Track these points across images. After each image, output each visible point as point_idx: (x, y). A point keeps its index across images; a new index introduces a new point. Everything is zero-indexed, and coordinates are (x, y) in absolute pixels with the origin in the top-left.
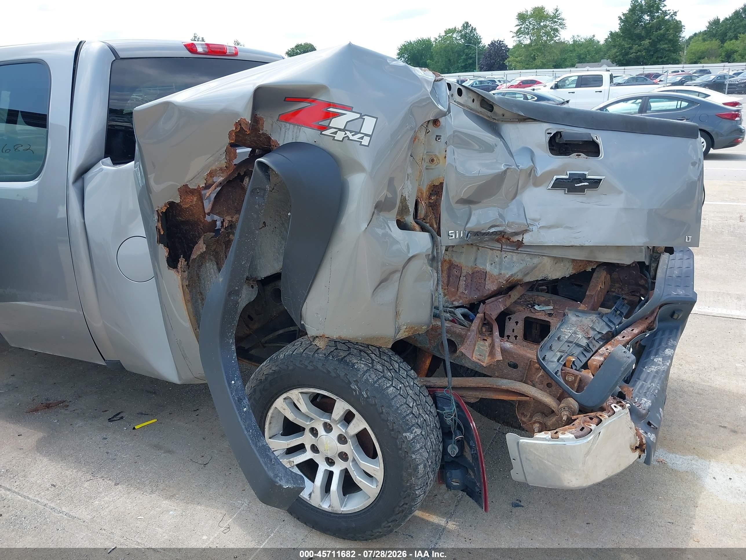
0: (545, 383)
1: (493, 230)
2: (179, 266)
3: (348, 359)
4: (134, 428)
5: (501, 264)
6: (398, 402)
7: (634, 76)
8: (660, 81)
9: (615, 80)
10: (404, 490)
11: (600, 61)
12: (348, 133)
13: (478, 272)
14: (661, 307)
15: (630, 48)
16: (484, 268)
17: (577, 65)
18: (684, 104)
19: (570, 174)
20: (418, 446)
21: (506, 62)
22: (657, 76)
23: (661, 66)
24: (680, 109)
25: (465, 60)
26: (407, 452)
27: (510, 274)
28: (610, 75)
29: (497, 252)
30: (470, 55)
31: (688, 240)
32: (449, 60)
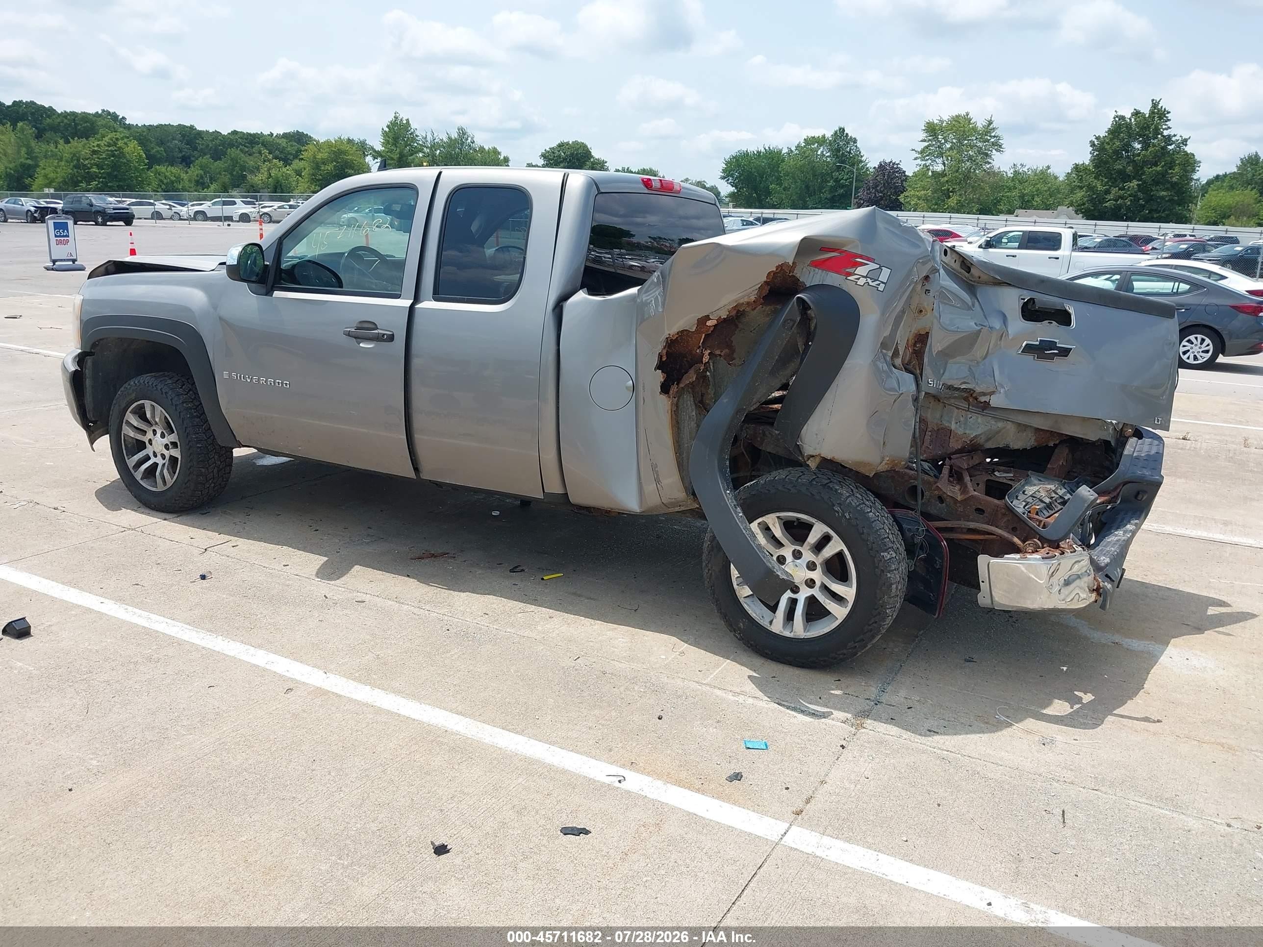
0: (1010, 527)
1: (963, 386)
2: (671, 392)
3: (831, 485)
4: (543, 579)
5: (965, 424)
6: (878, 526)
7: (1112, 237)
8: (1154, 249)
9: (1081, 242)
10: (876, 607)
11: (1055, 209)
12: (869, 280)
13: (942, 429)
14: (1125, 483)
15: (1107, 192)
16: (950, 425)
17: (1018, 211)
18: (1184, 287)
19: (1040, 340)
20: (893, 567)
21: (901, 198)
22: (1149, 240)
23: (1157, 225)
24: (1177, 293)
25: (833, 189)
26: (883, 571)
27: (974, 434)
28: (1074, 235)
29: (963, 411)
30: (842, 181)
31: (1158, 422)
32: (807, 187)
